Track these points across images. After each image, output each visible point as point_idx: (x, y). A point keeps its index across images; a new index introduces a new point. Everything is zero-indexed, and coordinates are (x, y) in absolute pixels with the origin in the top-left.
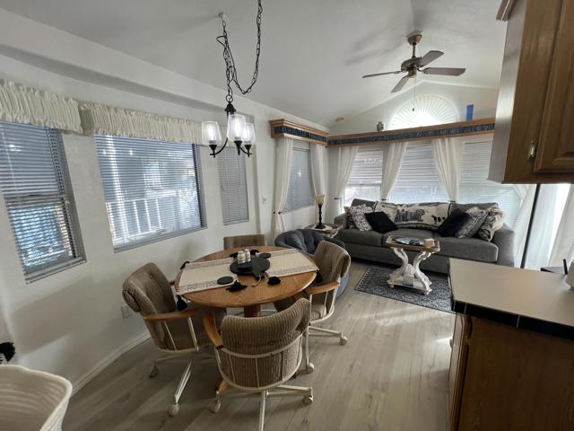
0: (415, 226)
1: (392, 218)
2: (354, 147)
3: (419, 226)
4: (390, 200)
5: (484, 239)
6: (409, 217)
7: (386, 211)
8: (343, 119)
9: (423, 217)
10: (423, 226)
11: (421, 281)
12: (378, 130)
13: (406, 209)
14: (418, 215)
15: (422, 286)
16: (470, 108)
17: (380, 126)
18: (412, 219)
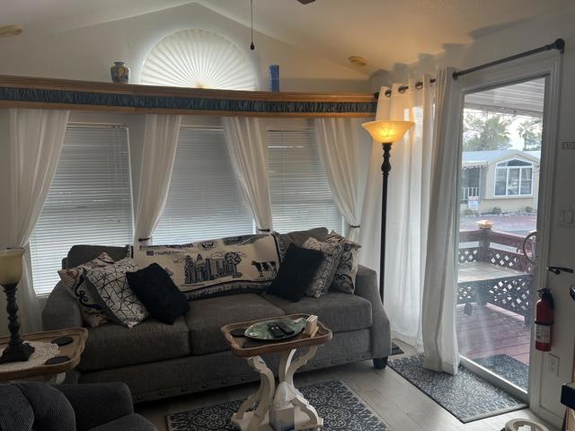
0: (228, 287)
1: (178, 278)
2: (57, 113)
3: (237, 285)
4: (159, 237)
5: (347, 292)
6: (214, 272)
7: (165, 263)
8: (19, 31)
9: (240, 268)
10: (244, 285)
11: (304, 408)
12: (116, 78)
13: (206, 254)
14: (230, 264)
15: (306, 418)
16: (275, 70)
17: (119, 72)
18: (221, 274)
